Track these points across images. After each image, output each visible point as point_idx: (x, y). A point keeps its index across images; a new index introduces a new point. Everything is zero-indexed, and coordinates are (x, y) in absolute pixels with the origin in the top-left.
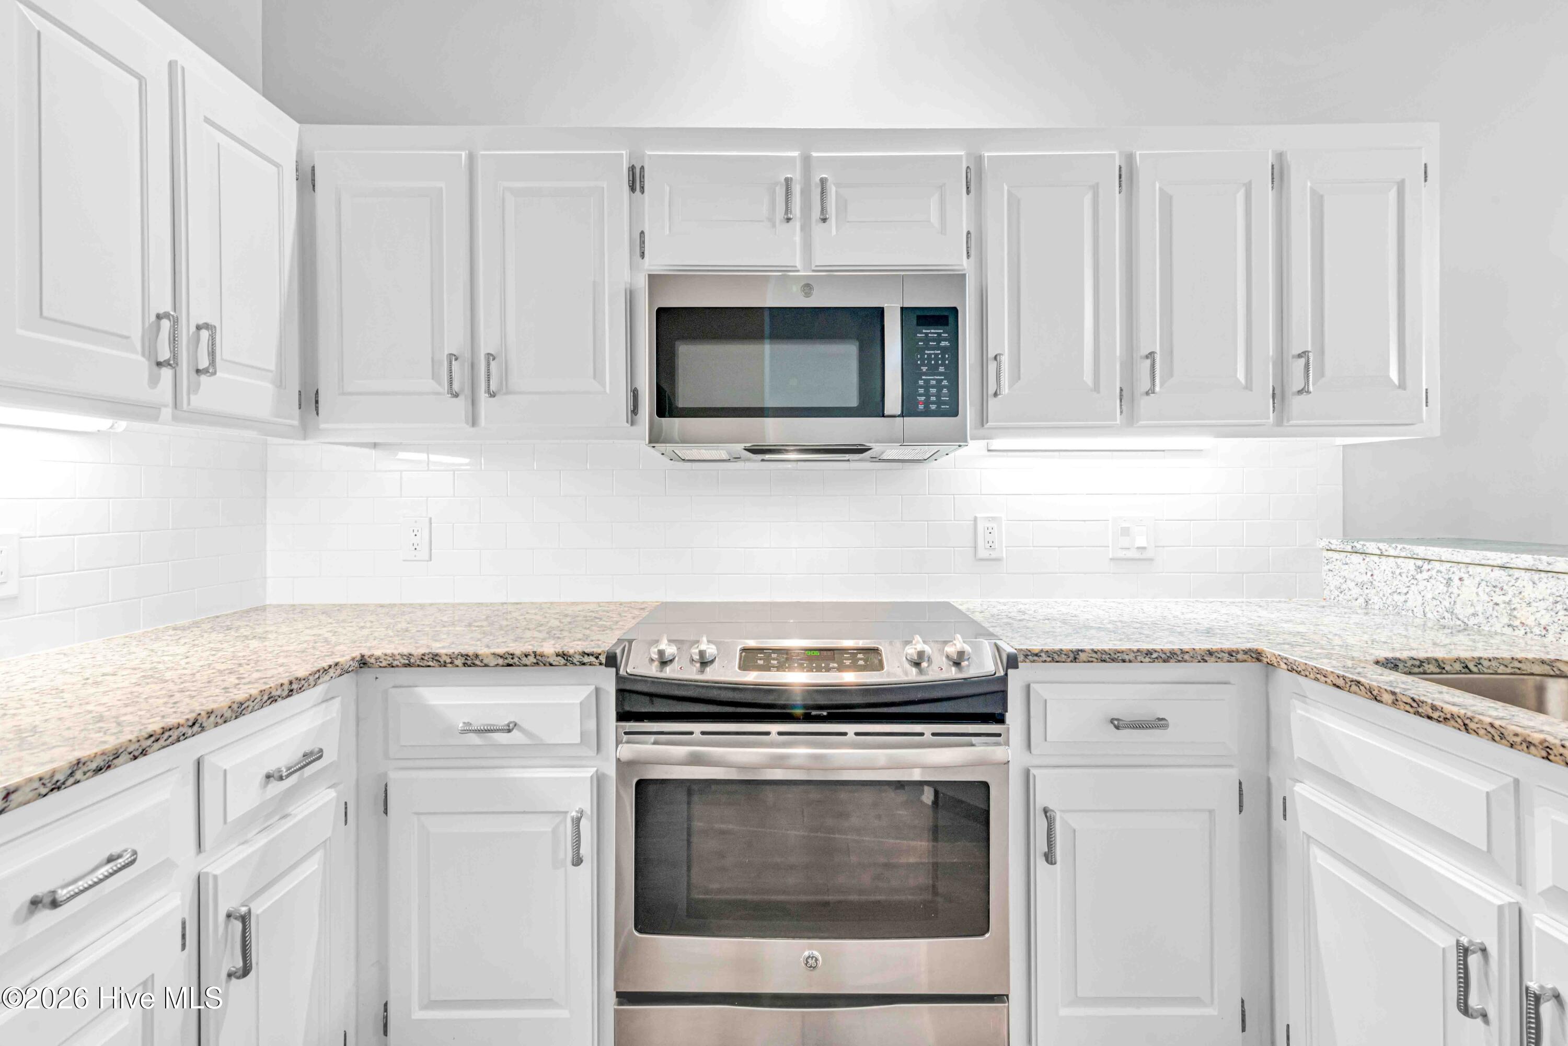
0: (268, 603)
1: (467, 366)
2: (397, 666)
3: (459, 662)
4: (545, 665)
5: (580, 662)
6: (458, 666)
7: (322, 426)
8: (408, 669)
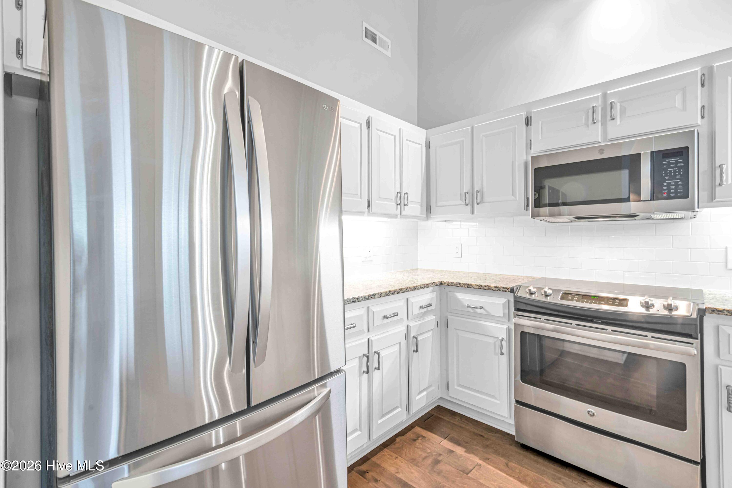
0: (418, 268)
1: (471, 195)
2: (450, 285)
3: (466, 286)
4: (491, 290)
5: (502, 290)
6: (466, 287)
7: (432, 216)
8: (453, 286)
